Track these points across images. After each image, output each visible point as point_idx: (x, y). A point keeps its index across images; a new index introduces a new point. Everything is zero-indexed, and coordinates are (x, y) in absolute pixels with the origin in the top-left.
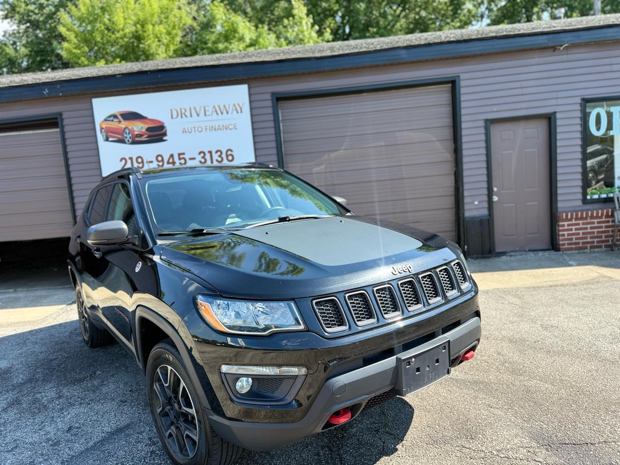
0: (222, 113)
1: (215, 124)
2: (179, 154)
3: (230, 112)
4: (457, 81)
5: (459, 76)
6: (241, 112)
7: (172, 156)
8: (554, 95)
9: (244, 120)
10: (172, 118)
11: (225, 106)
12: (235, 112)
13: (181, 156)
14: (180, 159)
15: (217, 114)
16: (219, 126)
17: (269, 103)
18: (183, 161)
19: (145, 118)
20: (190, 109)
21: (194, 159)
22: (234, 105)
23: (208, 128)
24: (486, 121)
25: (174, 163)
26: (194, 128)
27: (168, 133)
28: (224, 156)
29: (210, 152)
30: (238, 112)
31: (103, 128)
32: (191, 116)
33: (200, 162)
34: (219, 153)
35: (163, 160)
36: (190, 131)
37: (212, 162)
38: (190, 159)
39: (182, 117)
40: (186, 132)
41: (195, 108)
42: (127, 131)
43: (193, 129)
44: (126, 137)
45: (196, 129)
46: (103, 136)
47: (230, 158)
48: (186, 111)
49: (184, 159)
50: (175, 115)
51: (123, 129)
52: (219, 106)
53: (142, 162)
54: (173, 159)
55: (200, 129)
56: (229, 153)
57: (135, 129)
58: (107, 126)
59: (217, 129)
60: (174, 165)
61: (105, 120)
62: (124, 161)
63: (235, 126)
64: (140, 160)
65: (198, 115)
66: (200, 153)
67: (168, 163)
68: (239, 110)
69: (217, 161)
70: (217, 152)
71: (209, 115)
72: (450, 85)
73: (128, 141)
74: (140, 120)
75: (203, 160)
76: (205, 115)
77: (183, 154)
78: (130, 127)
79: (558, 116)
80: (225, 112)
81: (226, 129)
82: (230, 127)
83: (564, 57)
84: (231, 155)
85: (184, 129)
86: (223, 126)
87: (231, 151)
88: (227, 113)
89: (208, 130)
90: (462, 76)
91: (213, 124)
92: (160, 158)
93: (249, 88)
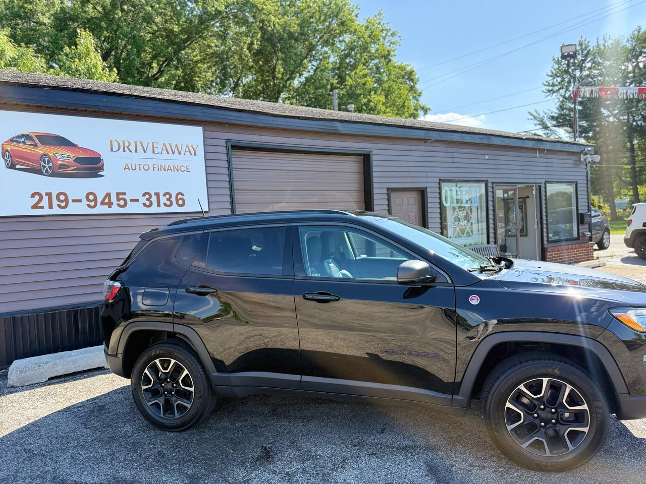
0: (173, 153)
1: (166, 164)
2: (118, 194)
3: (183, 153)
4: (371, 155)
5: (372, 151)
6: (195, 155)
7: (108, 195)
8: (425, 175)
9: (198, 163)
10: (112, 150)
11: (176, 145)
12: (188, 153)
13: (121, 197)
14: (118, 200)
15: (168, 153)
16: (169, 166)
17: (224, 150)
18: (122, 203)
19: (75, 146)
20: (136, 142)
21: (137, 200)
22: (187, 146)
23: (157, 167)
24: (388, 189)
25: (110, 204)
26: (140, 165)
27: (105, 167)
28: (173, 199)
29: (157, 194)
30: (191, 154)
31: (7, 151)
32: (136, 151)
33: (144, 205)
34: (168, 196)
35: (95, 200)
36: (134, 168)
37: (159, 205)
38: (132, 200)
39: (124, 151)
40: (128, 168)
41: (141, 143)
42: (46, 159)
43: (138, 166)
44: (44, 167)
45: (142, 167)
46: (6, 160)
47: (181, 202)
48: (130, 145)
49: (124, 200)
50: (115, 147)
51: (40, 156)
52: (170, 144)
53: (66, 200)
54: (110, 199)
55: (146, 168)
56: (180, 196)
57: (59, 157)
58: (13, 148)
59: (166, 169)
60: (110, 207)
61: (12, 140)
62: (37, 197)
63: (187, 169)
64: (62, 197)
65: (145, 152)
66: (144, 195)
67: (103, 203)
68: (193, 153)
69: (165, 204)
70: (165, 195)
71: (159, 153)
72: (362, 157)
73: (47, 171)
74: (66, 147)
75: (148, 203)
76: (154, 152)
77: (124, 194)
78: (51, 155)
79: (429, 190)
80: (176, 152)
81: (178, 171)
82: (182, 169)
83: (430, 148)
84: (181, 199)
85: (127, 164)
86: (174, 166)
87: (183, 195)
88: (180, 154)
89: (156, 170)
90: (374, 152)
91: (163, 163)
92: (91, 197)
93: (204, 130)
